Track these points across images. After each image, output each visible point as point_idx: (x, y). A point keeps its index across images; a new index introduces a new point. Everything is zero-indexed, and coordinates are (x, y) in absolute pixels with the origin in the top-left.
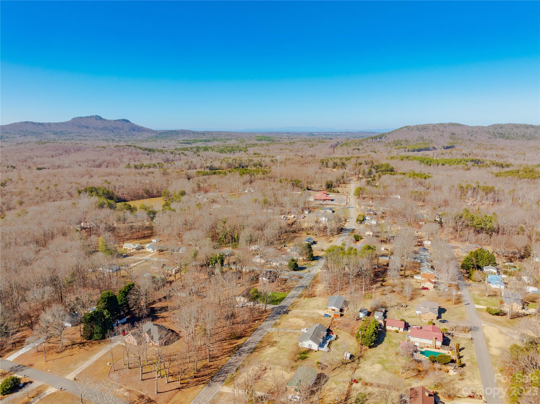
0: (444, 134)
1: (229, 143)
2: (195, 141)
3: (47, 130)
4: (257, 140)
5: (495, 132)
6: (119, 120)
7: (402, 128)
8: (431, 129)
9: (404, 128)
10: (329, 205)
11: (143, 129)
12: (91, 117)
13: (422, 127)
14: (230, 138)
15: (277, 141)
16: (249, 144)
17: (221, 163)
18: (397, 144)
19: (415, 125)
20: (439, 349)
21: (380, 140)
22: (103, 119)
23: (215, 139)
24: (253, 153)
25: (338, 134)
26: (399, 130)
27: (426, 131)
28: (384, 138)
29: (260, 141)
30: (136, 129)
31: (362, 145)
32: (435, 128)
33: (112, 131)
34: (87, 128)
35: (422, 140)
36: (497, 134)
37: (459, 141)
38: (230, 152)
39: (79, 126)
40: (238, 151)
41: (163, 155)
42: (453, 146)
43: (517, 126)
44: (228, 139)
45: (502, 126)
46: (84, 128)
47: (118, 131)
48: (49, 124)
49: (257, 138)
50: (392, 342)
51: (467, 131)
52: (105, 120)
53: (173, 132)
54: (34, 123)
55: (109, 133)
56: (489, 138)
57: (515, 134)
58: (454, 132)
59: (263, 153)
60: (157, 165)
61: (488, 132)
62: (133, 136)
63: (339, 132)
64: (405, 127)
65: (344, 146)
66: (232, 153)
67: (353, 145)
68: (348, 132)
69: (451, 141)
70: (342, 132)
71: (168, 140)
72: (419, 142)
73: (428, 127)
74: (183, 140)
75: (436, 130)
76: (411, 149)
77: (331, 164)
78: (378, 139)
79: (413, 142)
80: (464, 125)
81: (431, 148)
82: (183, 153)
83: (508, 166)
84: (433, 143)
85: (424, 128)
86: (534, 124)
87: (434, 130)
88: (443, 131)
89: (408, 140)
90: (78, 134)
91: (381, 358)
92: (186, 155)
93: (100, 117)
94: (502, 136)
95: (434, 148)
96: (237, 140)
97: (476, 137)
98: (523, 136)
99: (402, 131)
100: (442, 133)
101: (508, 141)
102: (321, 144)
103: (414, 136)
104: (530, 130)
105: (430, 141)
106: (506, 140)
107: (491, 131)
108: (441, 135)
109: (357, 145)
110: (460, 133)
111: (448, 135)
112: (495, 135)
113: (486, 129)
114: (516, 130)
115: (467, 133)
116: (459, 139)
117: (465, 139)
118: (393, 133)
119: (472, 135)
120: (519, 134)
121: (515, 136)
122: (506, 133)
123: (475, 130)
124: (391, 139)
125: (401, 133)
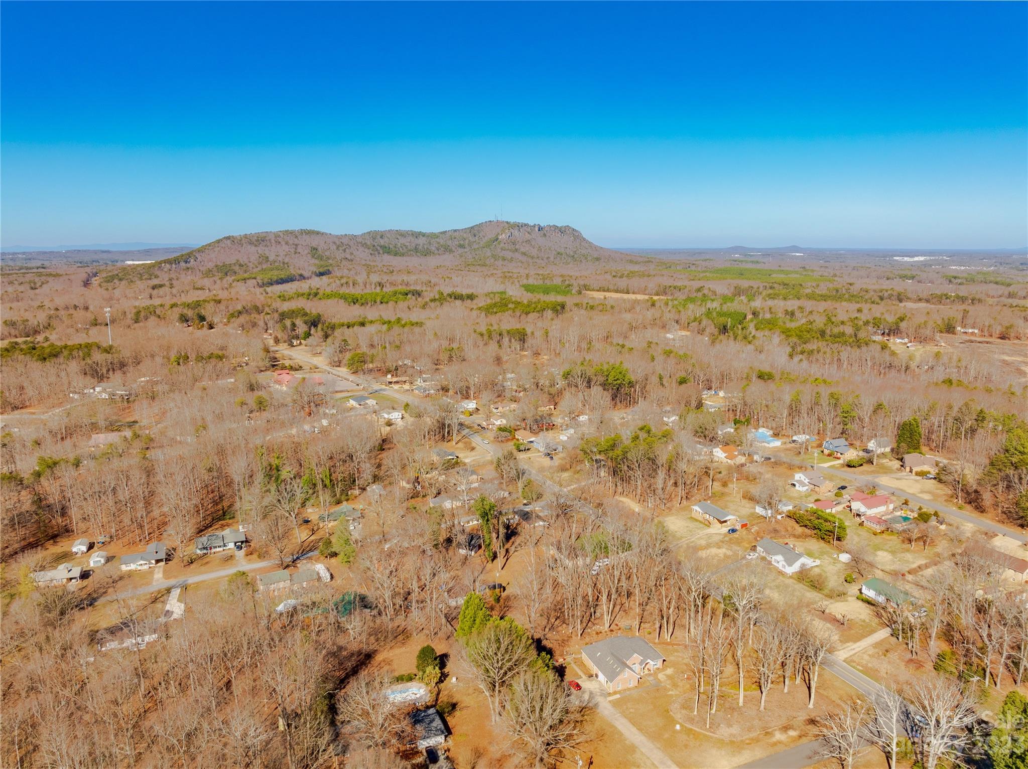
0: (299, 250)
5: (376, 244)
7: (221, 240)
8: (273, 241)
9: (225, 241)
13: (256, 238)
18: (225, 270)
19: (242, 234)
21: (188, 265)
27: (267, 246)
28: (192, 260)
32: (280, 240)
35: (270, 263)
36: (379, 248)
37: (330, 261)
42: (329, 270)
43: (402, 234)
45: (382, 235)
51: (334, 243)
56: (372, 254)
57: (404, 248)
58: (314, 245)
61: (364, 245)
64: (228, 238)
65: (117, 281)
69: (317, 262)
72: (264, 267)
73: (267, 238)
75: (283, 243)
76: (266, 280)
78: (183, 264)
79: (254, 266)
80: (326, 234)
81: (297, 276)
83: (470, 297)
84: (293, 267)
85: (260, 240)
87: (279, 243)
88: (296, 245)
89: (242, 263)
94: (387, 250)
95: (301, 275)
97: (352, 254)
98: (416, 249)
99: (223, 245)
100: (296, 249)
101: (398, 258)
102: (50, 279)
103: (250, 254)
104: (421, 241)
105: (284, 263)
106: (396, 257)
107: (369, 243)
108: (295, 253)
109: (146, 277)
110: (326, 248)
111: (306, 252)
112: (377, 250)
113: (360, 240)
114: (402, 240)
115: (335, 247)
116: (328, 258)
117: (339, 258)
118: (207, 251)
119: (345, 251)
120: (409, 248)
121: (405, 250)
122: (391, 246)
123: (345, 241)
124: (209, 261)
125: (222, 250)
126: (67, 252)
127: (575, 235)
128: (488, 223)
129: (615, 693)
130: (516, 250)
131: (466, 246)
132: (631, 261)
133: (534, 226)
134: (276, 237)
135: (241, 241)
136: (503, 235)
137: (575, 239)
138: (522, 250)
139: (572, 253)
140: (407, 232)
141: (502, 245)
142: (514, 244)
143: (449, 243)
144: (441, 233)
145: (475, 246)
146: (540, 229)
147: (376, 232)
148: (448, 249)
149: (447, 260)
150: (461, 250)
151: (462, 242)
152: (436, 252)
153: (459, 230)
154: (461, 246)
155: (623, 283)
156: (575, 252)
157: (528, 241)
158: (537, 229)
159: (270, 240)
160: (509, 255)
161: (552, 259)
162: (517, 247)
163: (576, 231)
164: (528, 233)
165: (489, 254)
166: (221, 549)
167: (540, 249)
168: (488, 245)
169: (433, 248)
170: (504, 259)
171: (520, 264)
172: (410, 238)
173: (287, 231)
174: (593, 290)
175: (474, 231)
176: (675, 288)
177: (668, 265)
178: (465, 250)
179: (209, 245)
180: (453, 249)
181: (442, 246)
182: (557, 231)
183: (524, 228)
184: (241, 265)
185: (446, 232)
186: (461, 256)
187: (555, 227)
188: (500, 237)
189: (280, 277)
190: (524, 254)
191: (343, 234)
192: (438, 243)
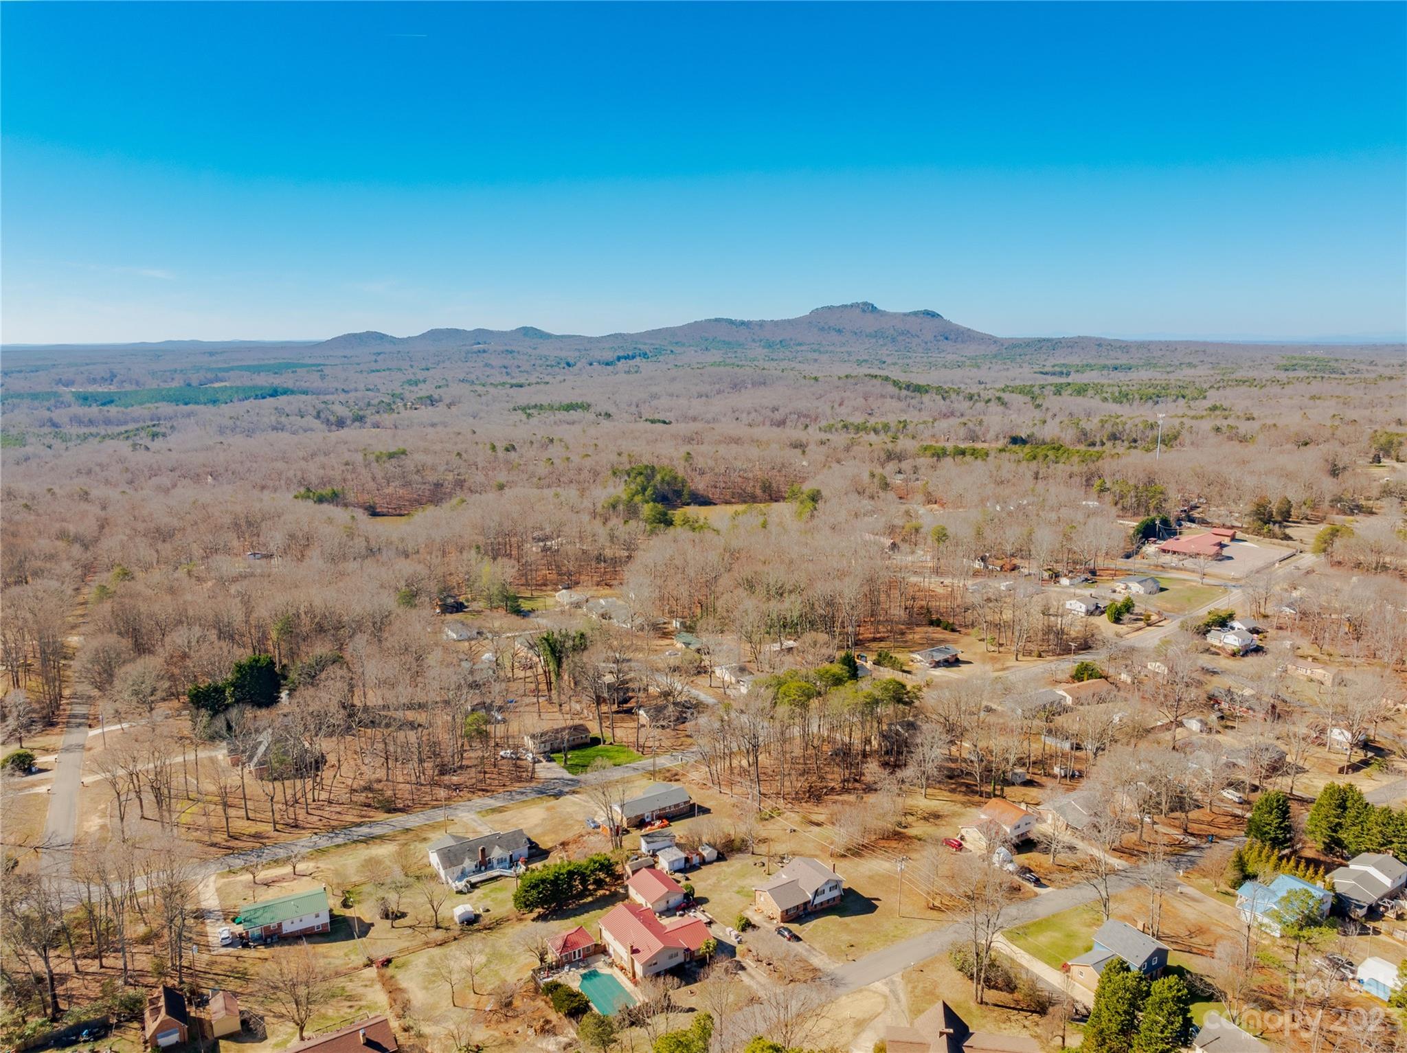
3: (755, 337)
6: (916, 314)
11: (969, 336)
12: (852, 306)
22: (879, 311)
30: (953, 336)
33: (894, 340)
34: (839, 331)
39: (822, 329)
44: (1190, 364)
46: (833, 333)
47: (907, 340)
48: (762, 324)
52: (883, 314)
54: (731, 322)
55: (885, 345)
62: (940, 353)
90: (816, 347)
93: (873, 306)
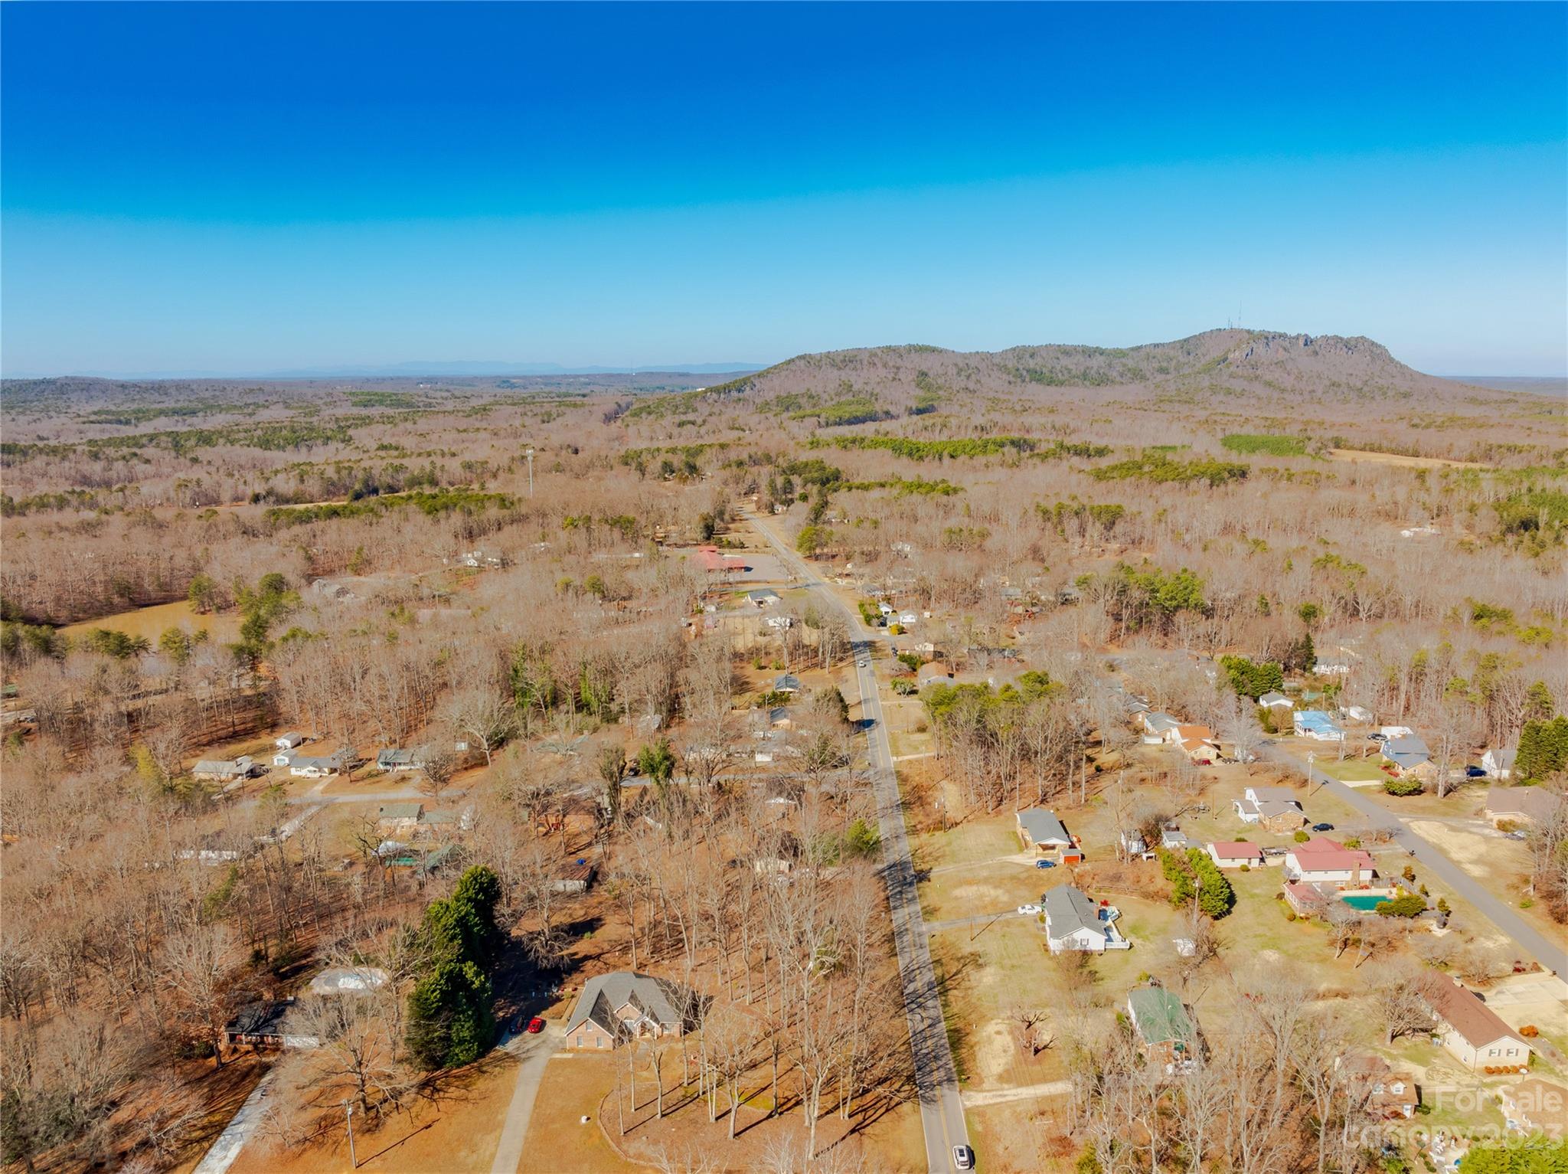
0: (901, 376)
1: (264, 415)
2: (141, 416)
4: (355, 404)
5: (1021, 367)
7: (793, 360)
8: (865, 362)
9: (797, 362)
10: (751, 582)
13: (842, 358)
14: (261, 400)
15: (421, 404)
16: (347, 420)
17: (302, 481)
18: (787, 403)
19: (824, 351)
20: (1367, 887)
21: (741, 395)
23: (212, 407)
24: (376, 446)
25: (582, 379)
26: (785, 367)
27: (855, 369)
28: (748, 388)
29: (365, 406)
31: (695, 410)
32: (876, 360)
35: (851, 394)
36: (1025, 373)
37: (941, 393)
38: (296, 446)
40: (319, 442)
41: (67, 464)
42: (933, 406)
43: (1066, 351)
44: (257, 405)
45: (1033, 353)
49: (354, 399)
50: (1257, 895)
51: (956, 365)
53: (43, 387)
56: (1010, 383)
57: (1065, 372)
58: (924, 368)
59: (409, 443)
60: (69, 497)
61: (1004, 369)
63: (587, 376)
64: (800, 357)
65: (644, 415)
66: (304, 450)
67: (669, 412)
68: (611, 376)
69: (921, 393)
70: (594, 376)
71: (37, 415)
72: (843, 399)
73: (858, 358)
74: (95, 413)
75: (879, 365)
76: (832, 419)
77: (655, 466)
78: (734, 394)
79: (828, 399)
80: (946, 351)
81: (880, 414)
82: (135, 455)
83: (1101, 452)
84: (881, 401)
85: (848, 360)
86: (1104, 346)
87: (875, 364)
88: (898, 368)
89: (814, 394)
91: (1260, 936)
92: (148, 461)
94: (1037, 376)
95: (887, 413)
96: (287, 406)
97: (978, 381)
98: (1085, 376)
99: (794, 368)
100: (896, 374)
101: (1052, 389)
102: (568, 411)
103: (826, 383)
104: (1097, 362)
105: (872, 394)
106: (1048, 388)
107: (1010, 366)
108: (894, 379)
109: (681, 410)
110: (940, 372)
111: (910, 378)
112: (1021, 376)
113: (996, 361)
114: (1065, 361)
115: (955, 371)
116: (940, 388)
117: (955, 388)
118: (770, 375)
119: (968, 377)
120: (1074, 372)
121: (1067, 376)
122: (1044, 370)
123: (973, 363)
124: (769, 391)
125: (791, 376)
126: (638, 375)
127: (1374, 352)
128: (1215, 334)
129: (571, 1050)
130: (1257, 377)
131: (1172, 370)
132: (1473, 401)
133: (1297, 337)
134: (870, 357)
135: (820, 360)
136: (1237, 353)
137: (1373, 359)
138: (1268, 377)
139: (1359, 385)
140: (1075, 348)
141: (1232, 369)
142: (1254, 367)
143: (1144, 365)
144: (1132, 349)
145: (1186, 371)
146: (1308, 341)
147: (1024, 349)
148: (1138, 375)
149: (1133, 392)
150: (1160, 377)
151: (1164, 364)
152: (1118, 379)
153: (1163, 345)
154: (1163, 371)
155: (1409, 437)
156: (1366, 383)
157: (1280, 364)
158: (1301, 342)
159: (861, 361)
160: (1237, 385)
161: (1319, 394)
162: (1259, 372)
163: (1378, 346)
164: (1285, 349)
165: (1206, 383)
166: (408, 768)
167: (1299, 377)
168: (1208, 370)
169: (1115, 374)
170: (1229, 392)
171: (1253, 401)
172: (1080, 358)
173: (889, 348)
174: (1352, 448)
175: (1188, 345)
176: (1509, 449)
177: (1547, 408)
178: (1169, 377)
179: (775, 367)
180: (1148, 375)
181: (1129, 370)
182: (1339, 345)
183: (1278, 340)
184: (811, 397)
185: (1140, 347)
186: (1157, 386)
187: (1338, 339)
188: (1231, 356)
189: (854, 414)
190: (1269, 384)
191: (973, 351)
192: (1124, 365)
